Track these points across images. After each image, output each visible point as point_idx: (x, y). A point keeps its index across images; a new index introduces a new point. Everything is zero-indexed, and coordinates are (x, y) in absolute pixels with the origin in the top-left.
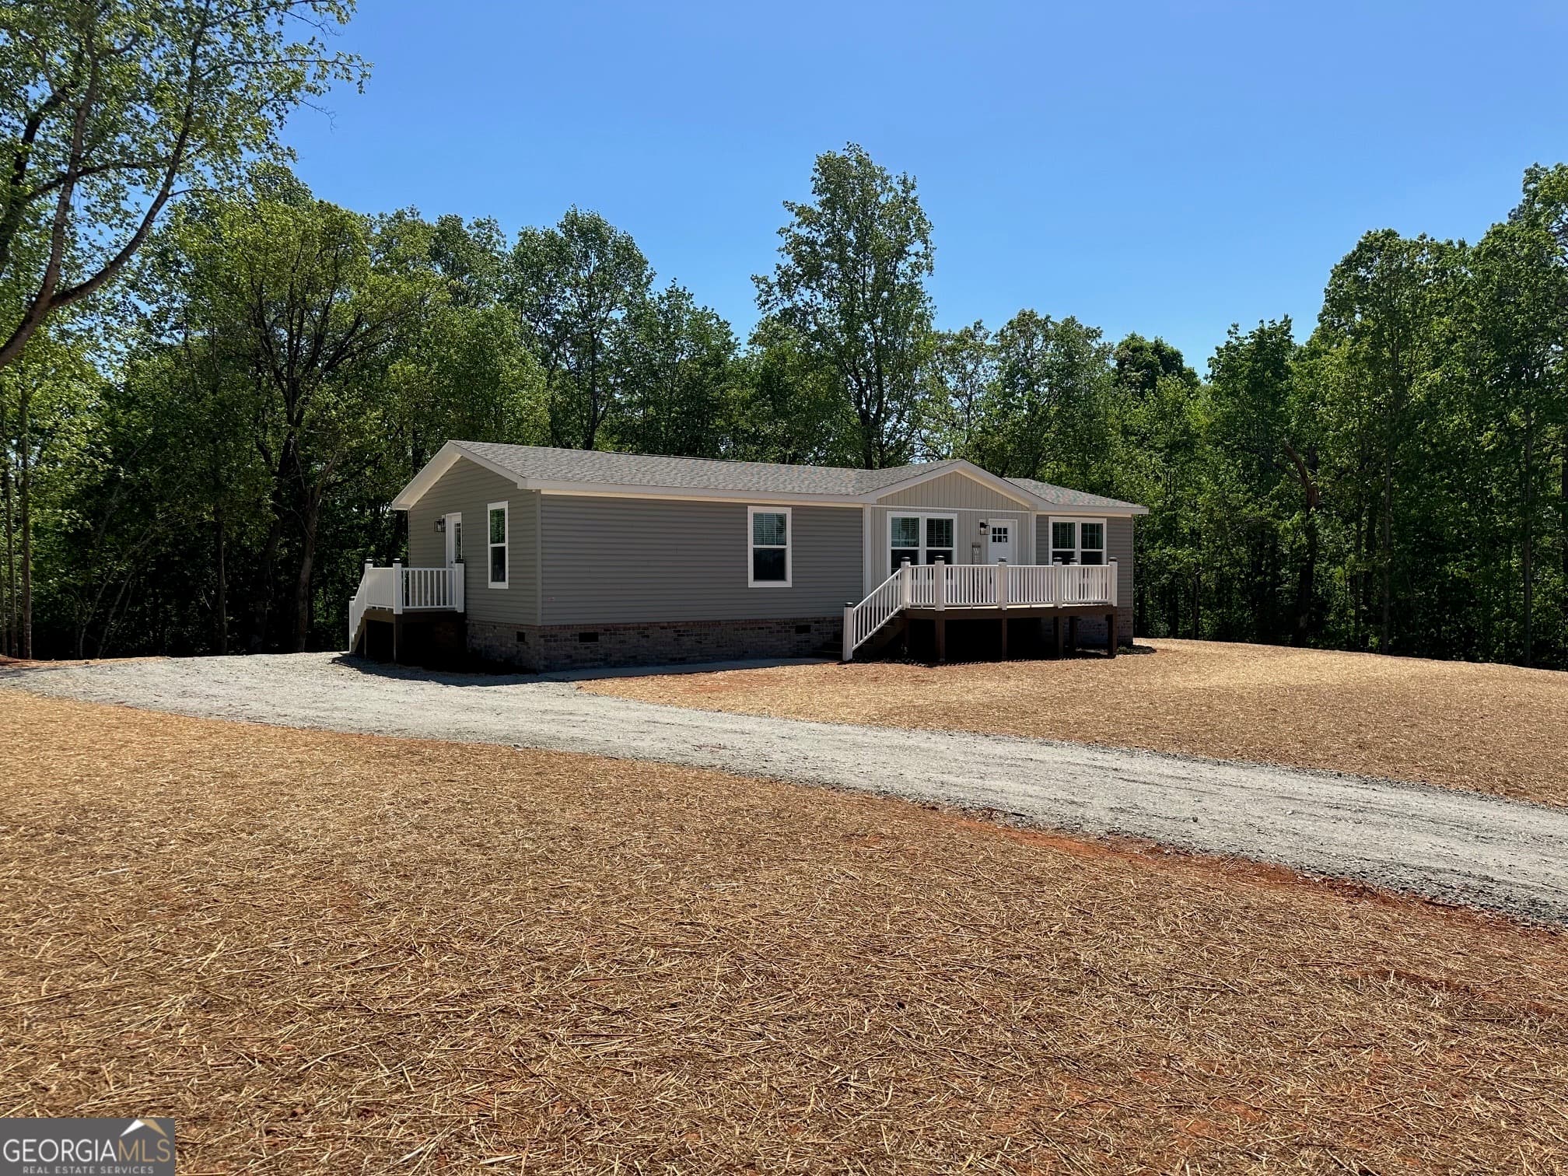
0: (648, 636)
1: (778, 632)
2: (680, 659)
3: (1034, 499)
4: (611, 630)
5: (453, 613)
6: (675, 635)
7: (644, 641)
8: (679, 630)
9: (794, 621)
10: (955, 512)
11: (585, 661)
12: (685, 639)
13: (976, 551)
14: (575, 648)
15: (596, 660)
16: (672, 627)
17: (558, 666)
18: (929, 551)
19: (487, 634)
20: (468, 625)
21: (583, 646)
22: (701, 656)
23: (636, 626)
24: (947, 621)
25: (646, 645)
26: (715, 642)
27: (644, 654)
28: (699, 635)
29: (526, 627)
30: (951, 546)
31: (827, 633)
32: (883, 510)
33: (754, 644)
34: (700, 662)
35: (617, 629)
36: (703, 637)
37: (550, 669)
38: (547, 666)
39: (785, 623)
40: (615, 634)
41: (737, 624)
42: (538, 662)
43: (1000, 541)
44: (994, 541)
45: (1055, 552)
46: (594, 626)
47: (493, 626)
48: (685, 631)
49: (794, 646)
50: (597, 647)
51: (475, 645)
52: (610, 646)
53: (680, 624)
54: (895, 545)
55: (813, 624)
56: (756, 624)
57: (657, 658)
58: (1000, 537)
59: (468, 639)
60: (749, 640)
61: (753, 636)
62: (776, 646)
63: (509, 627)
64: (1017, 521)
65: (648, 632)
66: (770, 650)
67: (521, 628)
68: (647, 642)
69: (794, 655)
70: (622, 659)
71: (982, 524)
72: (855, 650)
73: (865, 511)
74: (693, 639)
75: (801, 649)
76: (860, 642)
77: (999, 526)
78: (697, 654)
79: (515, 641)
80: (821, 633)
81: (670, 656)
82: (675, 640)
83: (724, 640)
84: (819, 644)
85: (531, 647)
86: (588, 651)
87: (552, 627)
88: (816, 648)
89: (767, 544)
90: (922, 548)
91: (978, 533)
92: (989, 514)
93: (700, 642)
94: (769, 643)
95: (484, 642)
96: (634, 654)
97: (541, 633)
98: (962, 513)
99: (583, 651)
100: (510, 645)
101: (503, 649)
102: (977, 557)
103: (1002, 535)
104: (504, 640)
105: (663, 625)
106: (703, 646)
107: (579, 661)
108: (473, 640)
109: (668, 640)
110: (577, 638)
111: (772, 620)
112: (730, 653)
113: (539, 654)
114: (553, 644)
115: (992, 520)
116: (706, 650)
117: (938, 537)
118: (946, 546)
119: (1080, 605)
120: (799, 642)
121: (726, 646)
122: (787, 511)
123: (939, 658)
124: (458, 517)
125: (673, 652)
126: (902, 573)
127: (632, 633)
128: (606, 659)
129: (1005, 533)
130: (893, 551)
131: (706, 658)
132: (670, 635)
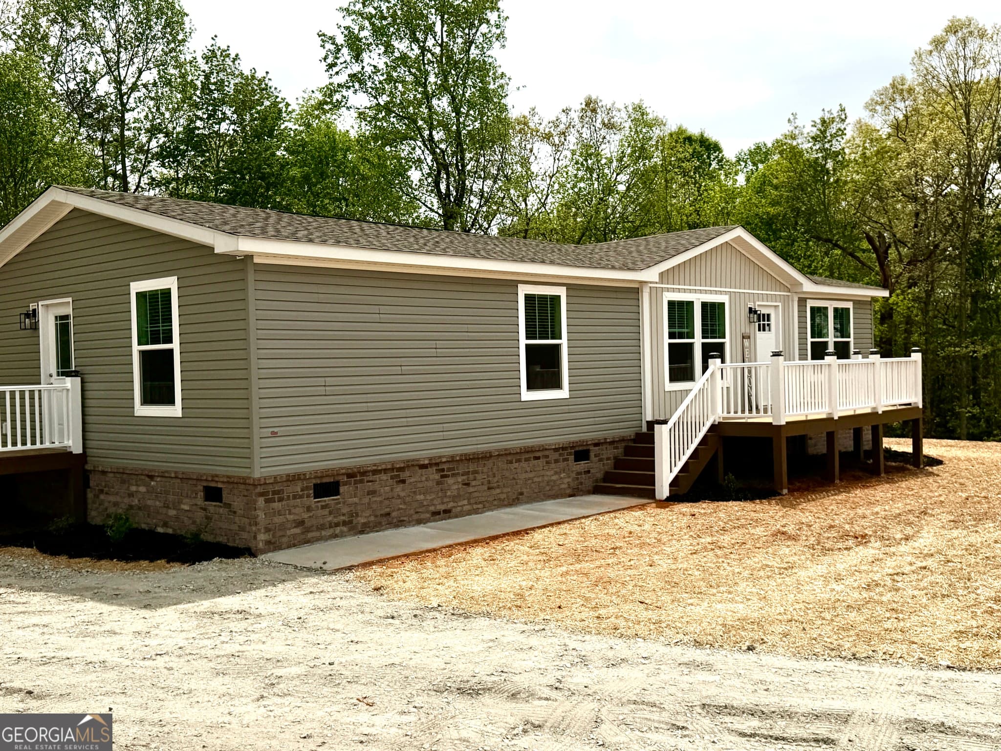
0: (403, 482)
1: (555, 461)
5: (64, 455)
6: (437, 477)
8: (443, 468)
9: (574, 445)
10: (725, 293)
13: (746, 342)
14: (309, 509)
15: (337, 525)
16: (434, 464)
17: (285, 540)
18: (703, 344)
19: (133, 488)
20: (90, 471)
21: (319, 504)
22: (469, 504)
23: (389, 467)
24: (787, 438)
25: (402, 494)
26: (486, 483)
27: (399, 509)
28: (468, 473)
29: (225, 480)
30: (724, 337)
31: (608, 459)
32: (659, 291)
33: (530, 481)
34: (469, 513)
35: (364, 473)
36: (471, 477)
37: (274, 546)
38: (268, 542)
39: (563, 449)
40: (361, 481)
41: (510, 454)
42: (255, 538)
43: (764, 330)
44: (759, 330)
45: (812, 343)
46: (337, 472)
47: (149, 476)
48: (449, 469)
49: (573, 480)
50: (339, 503)
51: (106, 504)
52: (356, 500)
53: (444, 460)
54: (672, 336)
55: (592, 448)
56: (531, 453)
57: (417, 513)
58: (764, 325)
59: (90, 495)
60: (524, 476)
61: (528, 469)
62: (554, 481)
63: (185, 478)
64: (780, 304)
65: (404, 475)
66: (548, 488)
67: (212, 481)
68: (403, 490)
69: (574, 492)
70: (372, 518)
71: (750, 309)
72: (671, 485)
73: (642, 292)
74: (460, 480)
75: (581, 483)
76: (676, 470)
77: (764, 311)
78: (465, 502)
79: (200, 501)
80: (601, 460)
81: (432, 508)
82: (438, 483)
83: (496, 479)
84: (600, 475)
85: (240, 512)
86: (326, 512)
87: (276, 480)
88: (597, 481)
89: (540, 338)
90: (698, 341)
91: (747, 320)
92: (756, 296)
93: (468, 484)
94: (546, 478)
95: (126, 500)
96: (388, 510)
97: (259, 489)
98: (733, 295)
99: (320, 512)
100: (186, 507)
101: (172, 513)
102: (746, 353)
103: (766, 322)
104: (171, 498)
105: (422, 463)
106: (471, 489)
107: (314, 528)
108: (102, 497)
109: (430, 484)
110: (311, 492)
111: (550, 445)
112: (503, 496)
113: (256, 524)
114: (276, 505)
115: (758, 303)
116: (476, 494)
117: (712, 325)
118: (719, 338)
119: (895, 408)
120: (579, 473)
121: (498, 487)
122: (562, 292)
123: (782, 489)
124: (65, 306)
125: (435, 502)
126: (712, 374)
127: (384, 477)
128: (351, 522)
129: (769, 320)
130: (670, 344)
131: (475, 507)
132: (431, 477)
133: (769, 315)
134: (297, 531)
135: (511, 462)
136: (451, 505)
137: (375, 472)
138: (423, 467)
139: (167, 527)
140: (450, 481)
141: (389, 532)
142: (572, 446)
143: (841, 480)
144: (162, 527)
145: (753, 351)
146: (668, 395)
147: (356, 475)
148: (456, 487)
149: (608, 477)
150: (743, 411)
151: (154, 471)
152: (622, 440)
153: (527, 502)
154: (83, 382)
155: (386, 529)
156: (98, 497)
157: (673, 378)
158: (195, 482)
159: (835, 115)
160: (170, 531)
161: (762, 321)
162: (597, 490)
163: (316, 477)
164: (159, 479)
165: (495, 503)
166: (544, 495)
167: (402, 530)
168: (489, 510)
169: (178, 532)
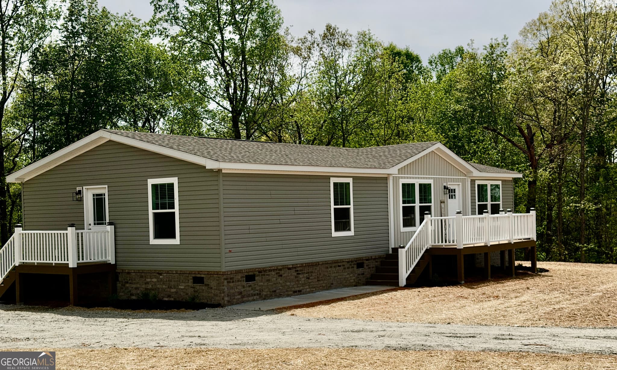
0: (281, 276)
1: (348, 267)
3: (471, 169)
5: (105, 265)
6: (295, 274)
8: (298, 270)
11: (249, 296)
13: (443, 205)
14: (244, 286)
15: (255, 295)
16: (294, 267)
17: (235, 301)
18: (420, 206)
19: (149, 280)
20: (119, 273)
21: (248, 285)
22: (309, 288)
23: (275, 268)
24: (464, 255)
25: (281, 282)
26: (316, 278)
27: (280, 289)
28: (308, 273)
29: (206, 273)
30: (431, 203)
31: (373, 268)
32: (398, 178)
33: (336, 278)
34: (309, 292)
35: (265, 271)
36: (310, 274)
37: (231, 303)
38: (229, 301)
39: (352, 262)
40: (264, 275)
41: (327, 263)
42: (223, 299)
43: (452, 198)
44: (450, 198)
45: (479, 205)
46: (254, 270)
47: (158, 273)
48: (301, 270)
49: (356, 278)
50: (255, 285)
51: (130, 289)
52: (262, 284)
53: (298, 266)
54: (404, 202)
55: (365, 262)
56: (336, 263)
57: (287, 291)
58: (452, 195)
59: (119, 285)
60: (334, 275)
61: (335, 272)
62: (348, 278)
63: (182, 273)
64: (461, 183)
65: (282, 272)
66: (344, 282)
67: (199, 274)
68: (281, 280)
69: (357, 284)
70: (269, 293)
71: (445, 186)
72: (407, 279)
73: (389, 179)
74: (305, 276)
75: (360, 280)
76: (409, 272)
77: (452, 187)
78: (308, 287)
79: (190, 284)
80: (369, 268)
81: (293, 289)
82: (296, 277)
83: (321, 276)
84: (369, 276)
85: (214, 288)
86: (250, 289)
87: (231, 272)
88: (367, 279)
89: (341, 205)
90: (417, 205)
91: (443, 193)
92: (448, 179)
93: (309, 278)
94: (344, 276)
95: (143, 286)
96: (275, 289)
97: (225, 277)
98: (435, 179)
99: (248, 289)
100: (182, 287)
101: (173, 290)
102: (443, 211)
103: (453, 194)
104: (173, 283)
105: (289, 267)
106: (310, 281)
107: (246, 296)
108: (127, 285)
109: (292, 277)
110: (244, 279)
111: (345, 259)
112: (324, 285)
113: (224, 292)
114: (231, 284)
115: (448, 183)
116: (312, 283)
117: (424, 196)
118: (428, 203)
119: (521, 241)
120: (359, 275)
121: (322, 280)
122: (350, 181)
123: (461, 281)
124: (103, 190)
125: (295, 286)
126: (426, 223)
127: (273, 273)
128: (260, 294)
129: (454, 192)
130: (403, 207)
131: (312, 289)
132: (293, 274)
133: (454, 190)
134: (239, 297)
135: (328, 268)
136: (301, 288)
137: (270, 271)
138: (289, 269)
139: (170, 297)
140: (301, 276)
141: (276, 299)
142: (357, 260)
143: (491, 278)
144: (167, 297)
145: (446, 211)
146: (402, 234)
147: (262, 271)
148: (303, 279)
149: (373, 276)
150: (442, 242)
151: (163, 271)
152: (380, 257)
153: (335, 288)
154: (115, 228)
155: (275, 298)
156: (124, 286)
157: (405, 225)
158: (187, 275)
159: (500, 41)
160: (172, 299)
161: (451, 193)
162: (368, 283)
163: (246, 272)
164: (165, 275)
165: (321, 288)
166: (343, 285)
167: (280, 299)
168: (318, 292)
169: (177, 299)
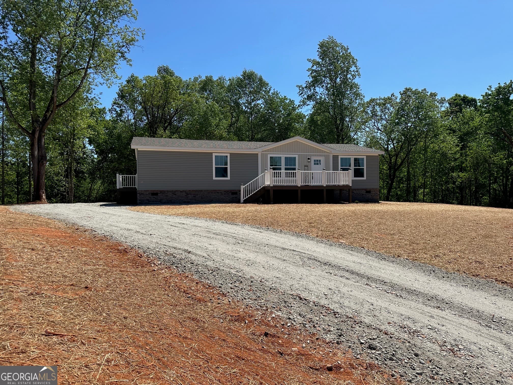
0: (176, 194)
1: (225, 194)
2: (188, 202)
3: (331, 150)
4: (162, 192)
6: (186, 194)
7: (174, 196)
8: (187, 193)
9: (231, 191)
10: (297, 154)
11: (153, 201)
12: (189, 195)
13: (306, 167)
14: (150, 197)
16: (184, 191)
17: (144, 203)
18: (286, 168)
21: (153, 197)
23: (172, 191)
27: (174, 200)
28: (195, 194)
30: (296, 166)
32: (266, 154)
35: (165, 192)
38: (140, 203)
39: (228, 191)
43: (317, 164)
45: (341, 168)
46: (157, 191)
48: (189, 193)
50: (158, 197)
52: (162, 197)
53: (187, 191)
54: (272, 166)
55: (238, 192)
56: (215, 191)
62: (224, 199)
64: (324, 157)
69: (231, 202)
71: (308, 158)
73: (259, 154)
74: (192, 195)
77: (318, 159)
82: (186, 196)
87: (142, 191)
89: (221, 166)
90: (283, 167)
91: (307, 161)
92: (312, 155)
93: (195, 197)
98: (300, 155)
105: (181, 191)
107: (151, 201)
111: (222, 190)
114: (142, 196)
117: (290, 163)
118: (293, 166)
120: (233, 198)
122: (227, 155)
127: (170, 193)
128: (161, 201)
129: (320, 162)
132: (184, 194)
136: (190, 201)
145: (309, 170)
163: (152, 192)
